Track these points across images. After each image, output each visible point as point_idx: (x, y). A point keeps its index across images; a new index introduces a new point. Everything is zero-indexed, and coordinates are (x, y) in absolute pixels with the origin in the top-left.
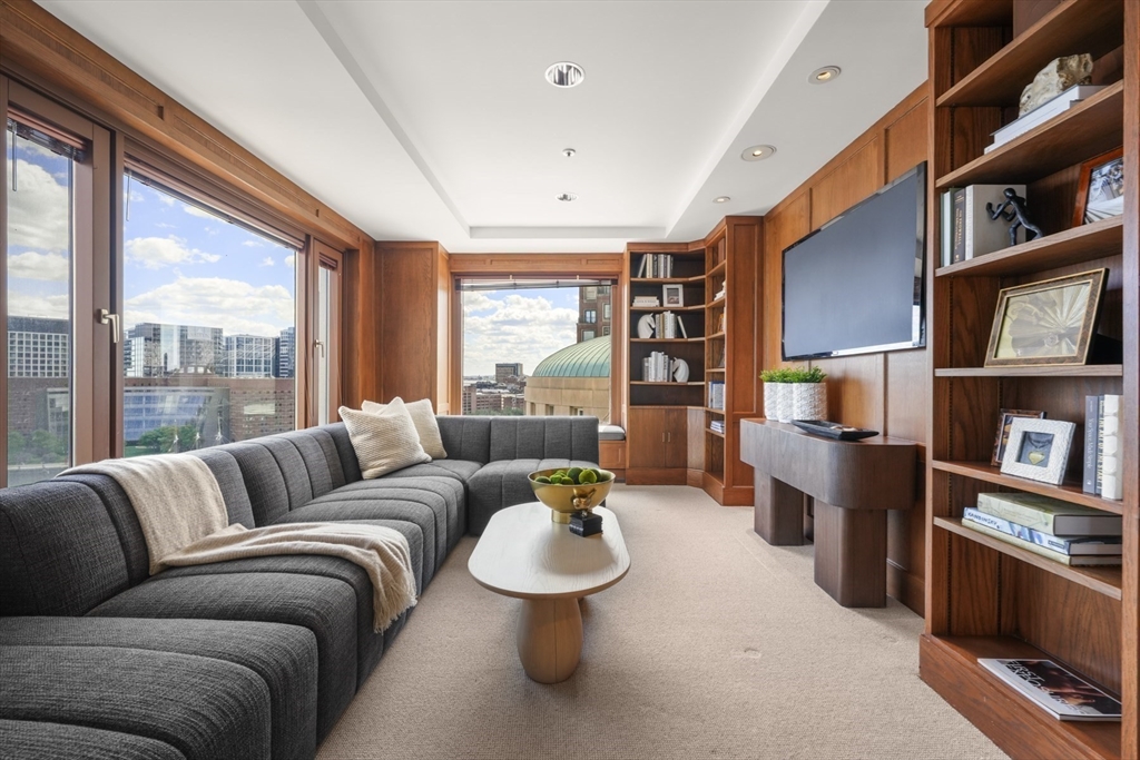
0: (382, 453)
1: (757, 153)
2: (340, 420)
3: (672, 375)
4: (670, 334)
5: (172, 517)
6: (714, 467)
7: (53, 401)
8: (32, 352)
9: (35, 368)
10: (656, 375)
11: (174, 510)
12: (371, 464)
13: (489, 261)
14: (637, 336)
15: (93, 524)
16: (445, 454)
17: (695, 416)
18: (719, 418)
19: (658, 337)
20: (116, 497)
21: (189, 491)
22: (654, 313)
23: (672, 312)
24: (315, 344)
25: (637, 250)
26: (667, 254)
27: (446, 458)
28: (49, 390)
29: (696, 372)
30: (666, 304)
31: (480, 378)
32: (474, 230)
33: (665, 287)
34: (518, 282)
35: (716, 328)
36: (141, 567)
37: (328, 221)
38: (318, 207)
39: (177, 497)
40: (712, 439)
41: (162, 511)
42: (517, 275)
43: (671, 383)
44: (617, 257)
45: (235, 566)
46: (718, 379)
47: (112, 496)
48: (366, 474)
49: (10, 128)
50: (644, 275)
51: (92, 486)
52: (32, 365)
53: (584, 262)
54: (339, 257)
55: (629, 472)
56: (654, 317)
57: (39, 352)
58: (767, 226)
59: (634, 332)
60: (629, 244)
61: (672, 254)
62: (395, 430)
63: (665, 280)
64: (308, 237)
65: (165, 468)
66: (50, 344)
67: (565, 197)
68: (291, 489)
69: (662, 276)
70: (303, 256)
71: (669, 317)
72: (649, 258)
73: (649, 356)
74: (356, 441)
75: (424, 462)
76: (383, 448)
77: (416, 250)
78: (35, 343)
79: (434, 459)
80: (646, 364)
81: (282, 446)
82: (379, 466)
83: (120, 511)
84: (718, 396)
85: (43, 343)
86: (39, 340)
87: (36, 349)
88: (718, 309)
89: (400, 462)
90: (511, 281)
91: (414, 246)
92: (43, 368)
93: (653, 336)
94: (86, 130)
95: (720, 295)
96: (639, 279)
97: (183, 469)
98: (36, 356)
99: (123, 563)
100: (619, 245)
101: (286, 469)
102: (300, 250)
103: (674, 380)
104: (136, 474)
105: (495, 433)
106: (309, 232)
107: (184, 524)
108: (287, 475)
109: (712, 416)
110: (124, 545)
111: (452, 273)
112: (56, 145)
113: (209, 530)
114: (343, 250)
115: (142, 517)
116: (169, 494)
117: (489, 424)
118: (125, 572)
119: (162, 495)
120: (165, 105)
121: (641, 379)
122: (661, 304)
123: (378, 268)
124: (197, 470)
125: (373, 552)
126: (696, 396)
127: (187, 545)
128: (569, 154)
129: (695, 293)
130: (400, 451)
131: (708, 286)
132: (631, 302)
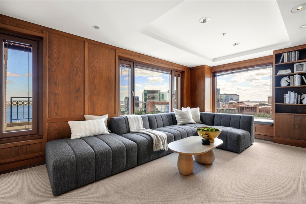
0: (181, 120)
1: (300, 8)
2: (173, 112)
4: (298, 84)
5: (134, 124)
7: (156, 106)
10: (290, 101)
11: (134, 123)
12: (179, 122)
13: (223, 67)
15: (123, 123)
16: (201, 122)
19: (291, 85)
20: (127, 120)
21: (137, 121)
22: (289, 76)
23: (298, 74)
24: (173, 94)
25: (278, 53)
26: (295, 51)
27: (202, 123)
28: (155, 104)
30: (295, 72)
31: (261, 102)
32: (214, 60)
33: (295, 65)
34: (233, 71)
36: (128, 131)
37: (175, 67)
38: (172, 64)
39: (135, 121)
41: (132, 123)
42: (232, 70)
43: (299, 104)
44: (269, 57)
45: (138, 134)
47: (126, 120)
48: (177, 124)
49: (121, 66)
50: (283, 61)
51: (124, 118)
53: (258, 61)
54: (180, 74)
55: (275, 138)
56: (289, 78)
57: (154, 97)
59: (278, 84)
60: (274, 51)
61: (298, 51)
62: (185, 114)
63: (295, 62)
64: (171, 71)
65: (135, 117)
67: (235, 44)
68: (158, 124)
69: (293, 60)
70: (170, 75)
71: (297, 77)
72: (286, 55)
73: (287, 93)
74: (176, 116)
75: (193, 123)
76: (181, 119)
77: (199, 68)
79: (196, 123)
80: (285, 97)
81: (158, 116)
82: (180, 122)
83: (127, 122)
89: (185, 122)
90: (231, 72)
91: (199, 67)
94: (130, 63)
96: (280, 63)
97: (137, 118)
99: (126, 130)
100: (270, 53)
101: (157, 120)
102: (170, 74)
103: (301, 102)
104: (130, 117)
105: (215, 118)
106: (171, 70)
107: (135, 126)
108: (157, 121)
110: (127, 127)
111: (212, 72)
112: (127, 67)
113: (139, 128)
114: (181, 72)
115: (129, 124)
116: (134, 121)
117: (214, 115)
118: (126, 131)
119: (133, 121)
120: (140, 55)
121: (282, 103)
122: (293, 71)
123: (191, 74)
124: (139, 118)
125: (155, 136)
127: (136, 129)
128: (224, 35)
130: (185, 120)
132: (276, 73)
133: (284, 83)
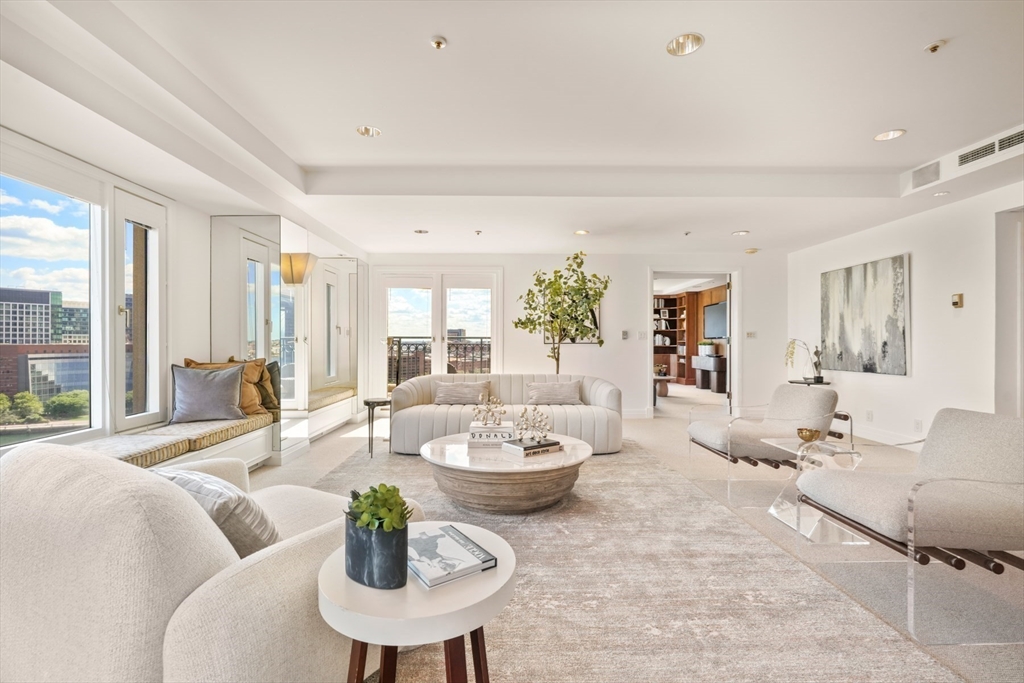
3: (664, 342)
4: (664, 328)
6: (681, 375)
7: (33, 366)
8: (11, 321)
9: (14, 336)
10: (660, 343)
17: (673, 358)
18: (684, 357)
23: (664, 320)
26: (662, 299)
28: (30, 356)
29: (673, 341)
30: (662, 317)
33: (661, 311)
35: (681, 326)
40: (681, 366)
46: (683, 344)
52: (11, 333)
57: (18, 321)
58: (699, 296)
61: (664, 299)
66: (28, 313)
71: (663, 322)
78: (15, 313)
84: (682, 350)
85: (22, 313)
86: (18, 310)
87: (15, 318)
88: (683, 320)
92: (21, 336)
95: (683, 316)
98: (15, 324)
103: (665, 345)
109: (680, 357)
122: (660, 317)
126: (673, 350)
129: (673, 313)
131: (678, 312)
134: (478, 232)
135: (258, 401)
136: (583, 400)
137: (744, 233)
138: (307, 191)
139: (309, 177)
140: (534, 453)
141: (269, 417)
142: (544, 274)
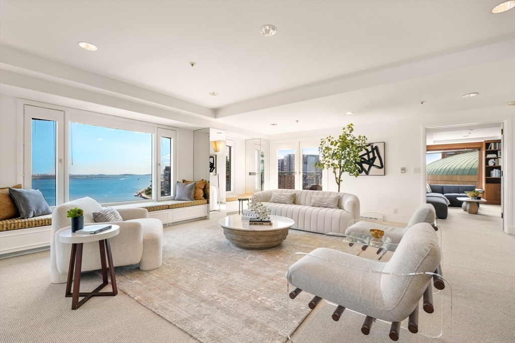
14: (488, 165)
19: (496, 165)
22: (495, 159)
25: (488, 142)
50: (491, 148)
53: (468, 145)
59: (487, 163)
60: (485, 140)
72: (493, 144)
73: (493, 170)
80: (492, 172)
93: (494, 165)
96: (489, 150)
105: (444, 188)
117: (443, 187)
121: (490, 176)
122: (497, 156)
132: (486, 156)
133: (491, 163)
134: (297, 121)
135: (202, 195)
136: (339, 206)
137: (474, 95)
138: (216, 118)
139: (216, 112)
140: (254, 224)
141: (206, 201)
142: (333, 138)
